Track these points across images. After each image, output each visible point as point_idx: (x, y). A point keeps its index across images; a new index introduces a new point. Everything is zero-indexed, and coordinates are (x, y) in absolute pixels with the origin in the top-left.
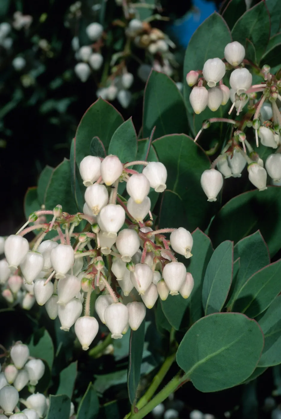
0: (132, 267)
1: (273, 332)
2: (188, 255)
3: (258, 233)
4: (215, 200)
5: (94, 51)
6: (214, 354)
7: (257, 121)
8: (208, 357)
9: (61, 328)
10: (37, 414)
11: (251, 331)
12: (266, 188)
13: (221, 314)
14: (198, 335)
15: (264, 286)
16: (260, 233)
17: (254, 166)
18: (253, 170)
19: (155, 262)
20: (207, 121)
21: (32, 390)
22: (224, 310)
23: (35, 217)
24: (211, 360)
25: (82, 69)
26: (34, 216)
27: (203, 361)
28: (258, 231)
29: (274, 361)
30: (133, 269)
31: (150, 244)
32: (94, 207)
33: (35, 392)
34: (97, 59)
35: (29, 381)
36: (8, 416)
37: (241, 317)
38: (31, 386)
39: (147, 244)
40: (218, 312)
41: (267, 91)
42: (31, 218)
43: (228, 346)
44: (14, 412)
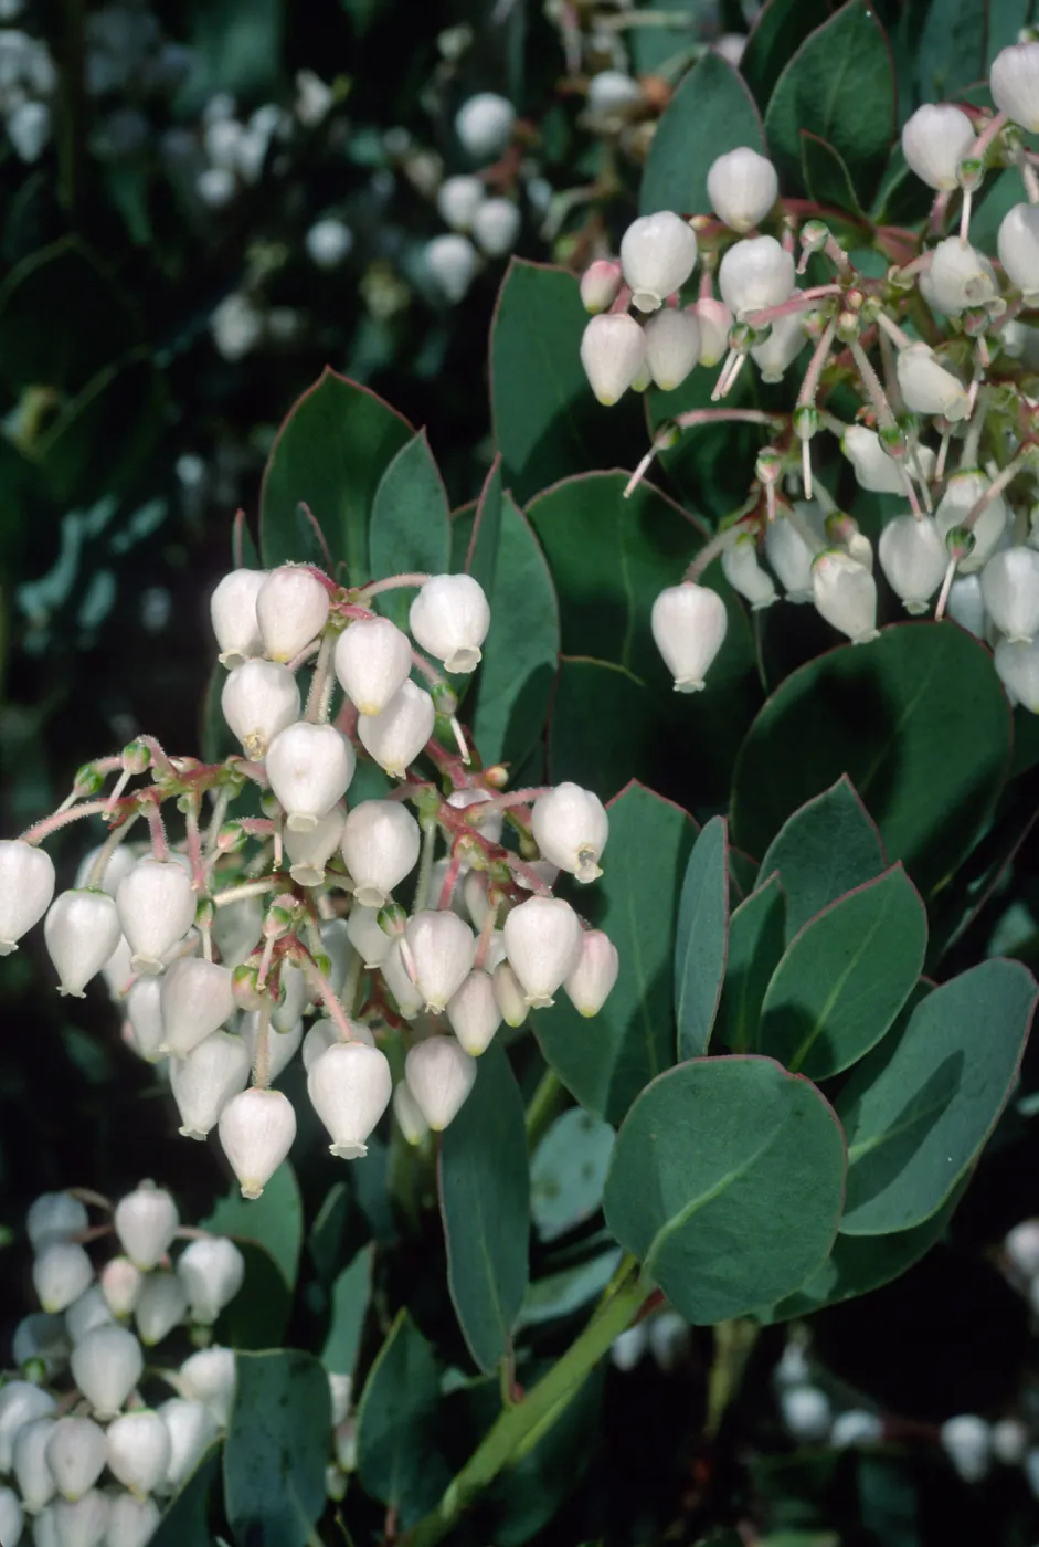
0: (395, 922)
1: (913, 1118)
2: (588, 874)
3: (844, 785)
4: (701, 686)
5: (492, 191)
6: (706, 1195)
7: (807, 412)
8: (690, 1207)
9: (183, 1131)
10: (206, 1416)
11: (799, 1114)
12: (876, 634)
13: (707, 1061)
14: (654, 1136)
15: (854, 962)
16: (849, 785)
17: (829, 563)
18: (824, 574)
19: (492, 902)
20: (668, 422)
21: (201, 1337)
22: (719, 1046)
23: (93, 777)
24: (699, 1215)
25: (447, 259)
26: (89, 774)
27: (675, 1222)
28: (844, 777)
29: (909, 1214)
30: (397, 928)
31: (472, 844)
32: (248, 737)
33: (210, 1345)
34: (496, 220)
35: (189, 1309)
36: (105, 1424)
37: (765, 1067)
38: (196, 1325)
39: (462, 846)
40: (702, 1056)
41: (830, 308)
42: (83, 782)
43: (741, 1169)
44: (124, 1409)
